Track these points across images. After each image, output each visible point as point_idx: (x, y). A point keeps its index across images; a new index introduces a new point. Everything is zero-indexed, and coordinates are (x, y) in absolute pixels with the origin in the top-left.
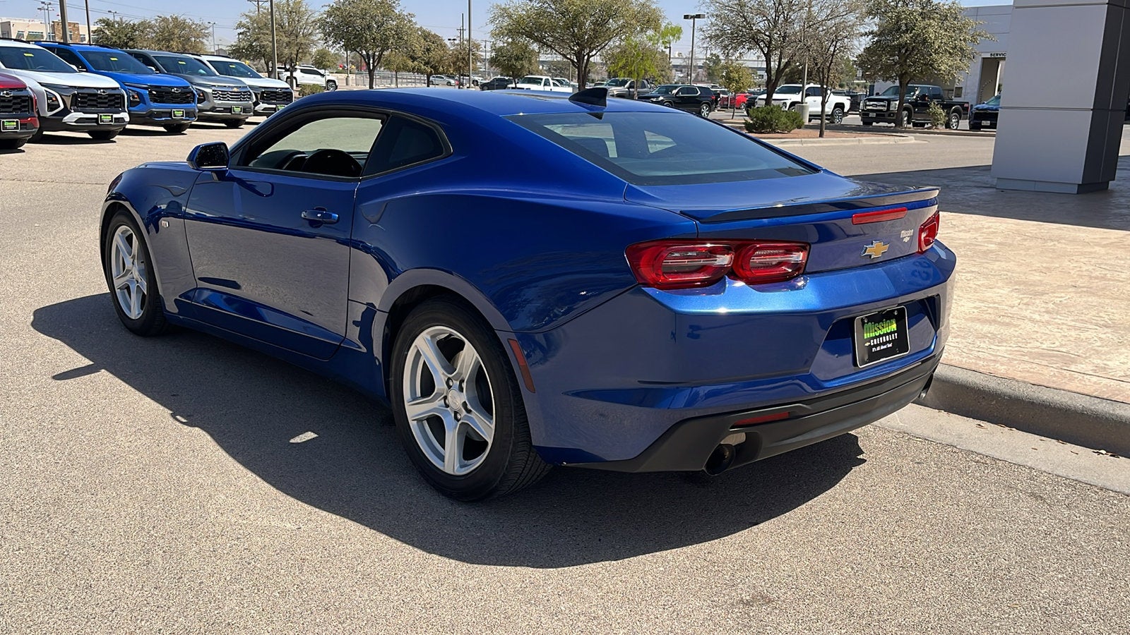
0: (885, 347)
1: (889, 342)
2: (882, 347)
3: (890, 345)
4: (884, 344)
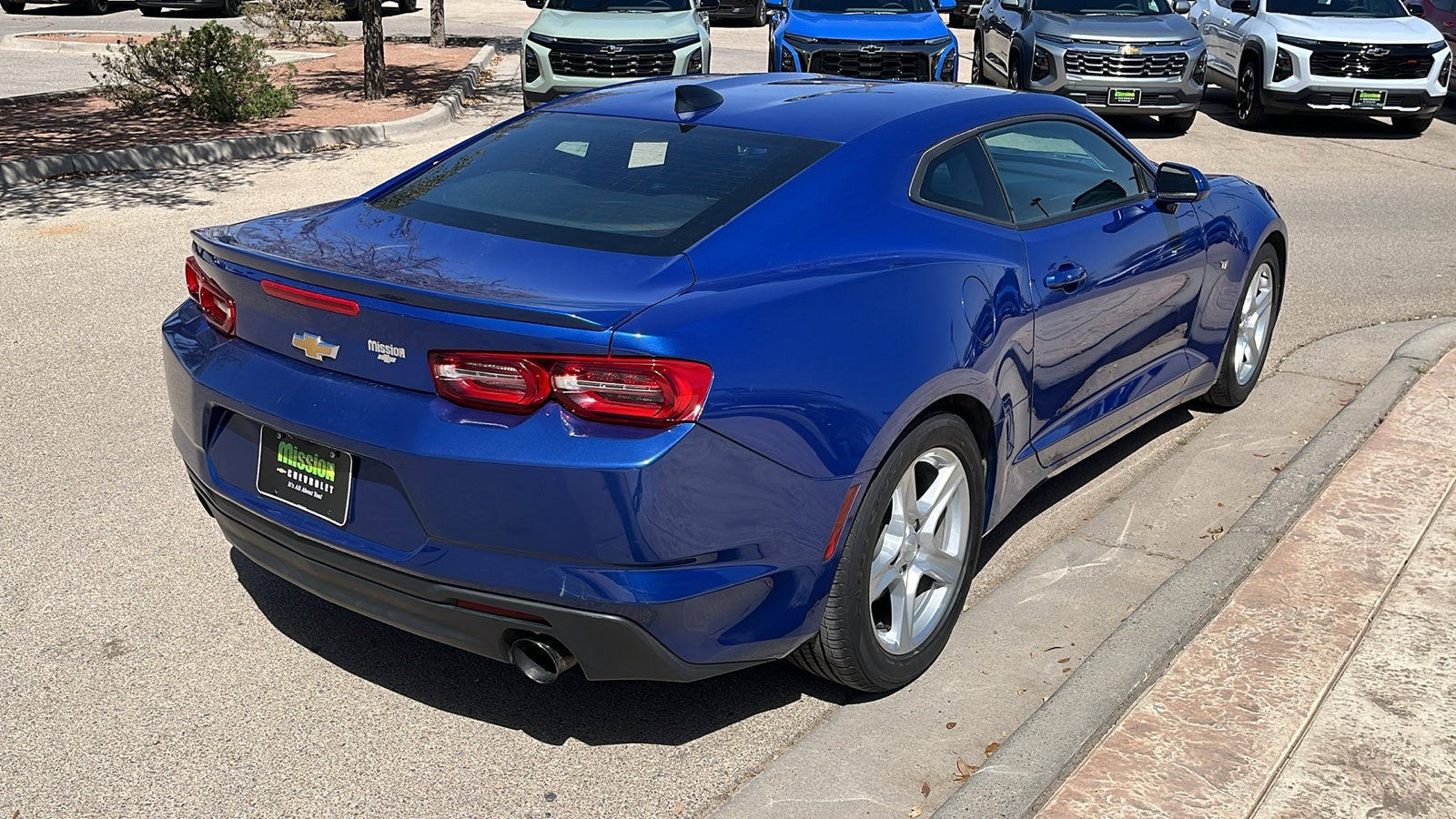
0: (310, 493)
1: (318, 490)
2: (305, 491)
3: (320, 497)
4: (312, 488)
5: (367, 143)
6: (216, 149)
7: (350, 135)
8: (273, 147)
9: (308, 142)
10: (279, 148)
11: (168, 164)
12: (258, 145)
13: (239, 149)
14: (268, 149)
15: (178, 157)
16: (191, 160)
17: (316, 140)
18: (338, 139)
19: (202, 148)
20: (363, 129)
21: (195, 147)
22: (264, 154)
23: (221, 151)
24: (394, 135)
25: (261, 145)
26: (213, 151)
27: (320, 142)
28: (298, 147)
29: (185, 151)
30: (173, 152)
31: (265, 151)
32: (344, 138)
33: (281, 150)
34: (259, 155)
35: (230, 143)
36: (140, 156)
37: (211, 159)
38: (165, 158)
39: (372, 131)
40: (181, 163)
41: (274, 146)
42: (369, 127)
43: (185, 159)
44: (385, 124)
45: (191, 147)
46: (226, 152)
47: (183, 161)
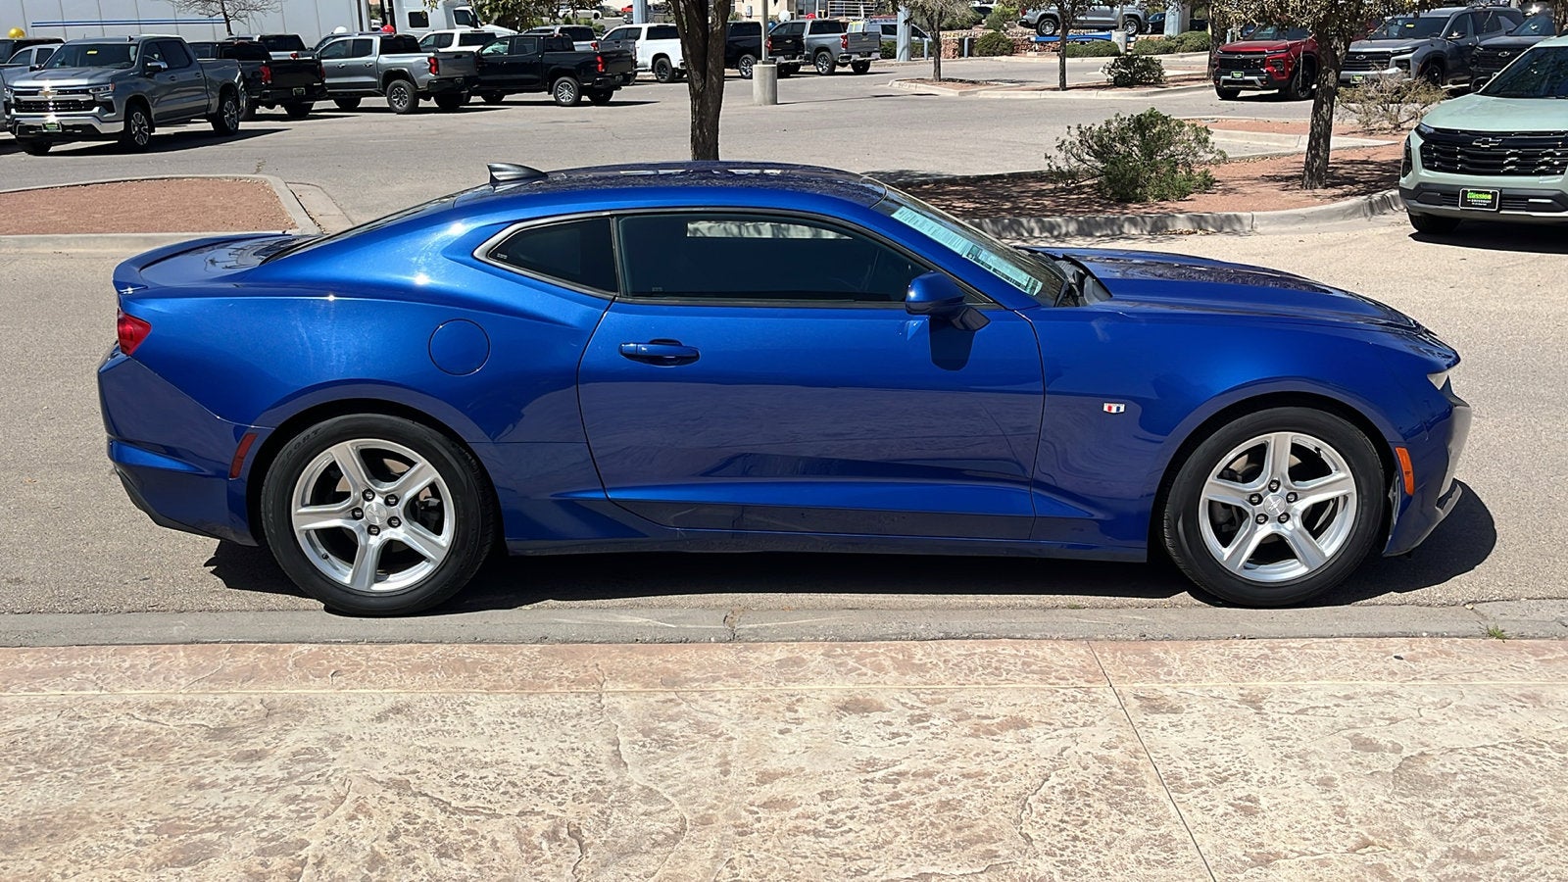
5: (1228, 230)
6: (1063, 224)
7: (1211, 221)
8: (1121, 227)
9: (1160, 225)
10: (1127, 228)
11: (1014, 235)
12: (1105, 224)
13: (1085, 227)
14: (1115, 228)
15: (1024, 228)
16: (1036, 233)
17: (1170, 223)
18: (1195, 225)
19: (1050, 222)
20: (1228, 217)
21: (1043, 222)
22: (1110, 232)
23: (1067, 226)
24: (1262, 225)
25: (1109, 223)
26: (1060, 226)
27: (1173, 226)
28: (1148, 228)
29: (1033, 224)
30: (1021, 224)
31: (1112, 230)
32: (1203, 224)
33: (1129, 230)
34: (1105, 233)
35: (1077, 220)
36: (990, 226)
37: (1056, 233)
38: (1013, 229)
39: (1239, 219)
40: (1026, 234)
41: (1123, 226)
42: (1235, 215)
43: (1031, 232)
44: (1255, 213)
45: (1039, 221)
46: (1072, 227)
47: (1028, 232)
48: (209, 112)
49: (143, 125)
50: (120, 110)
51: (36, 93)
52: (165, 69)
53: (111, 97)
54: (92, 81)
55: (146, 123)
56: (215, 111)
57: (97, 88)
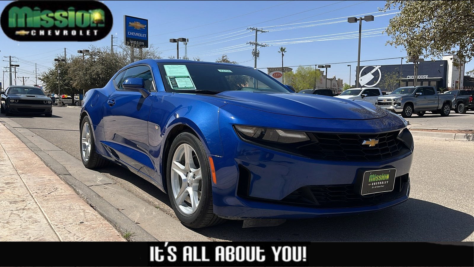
48: (438, 109)
49: (410, 110)
50: (402, 106)
51: (382, 100)
52: (421, 95)
53: (400, 102)
54: (397, 97)
55: (411, 110)
56: (441, 108)
57: (397, 99)
